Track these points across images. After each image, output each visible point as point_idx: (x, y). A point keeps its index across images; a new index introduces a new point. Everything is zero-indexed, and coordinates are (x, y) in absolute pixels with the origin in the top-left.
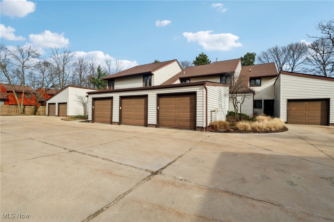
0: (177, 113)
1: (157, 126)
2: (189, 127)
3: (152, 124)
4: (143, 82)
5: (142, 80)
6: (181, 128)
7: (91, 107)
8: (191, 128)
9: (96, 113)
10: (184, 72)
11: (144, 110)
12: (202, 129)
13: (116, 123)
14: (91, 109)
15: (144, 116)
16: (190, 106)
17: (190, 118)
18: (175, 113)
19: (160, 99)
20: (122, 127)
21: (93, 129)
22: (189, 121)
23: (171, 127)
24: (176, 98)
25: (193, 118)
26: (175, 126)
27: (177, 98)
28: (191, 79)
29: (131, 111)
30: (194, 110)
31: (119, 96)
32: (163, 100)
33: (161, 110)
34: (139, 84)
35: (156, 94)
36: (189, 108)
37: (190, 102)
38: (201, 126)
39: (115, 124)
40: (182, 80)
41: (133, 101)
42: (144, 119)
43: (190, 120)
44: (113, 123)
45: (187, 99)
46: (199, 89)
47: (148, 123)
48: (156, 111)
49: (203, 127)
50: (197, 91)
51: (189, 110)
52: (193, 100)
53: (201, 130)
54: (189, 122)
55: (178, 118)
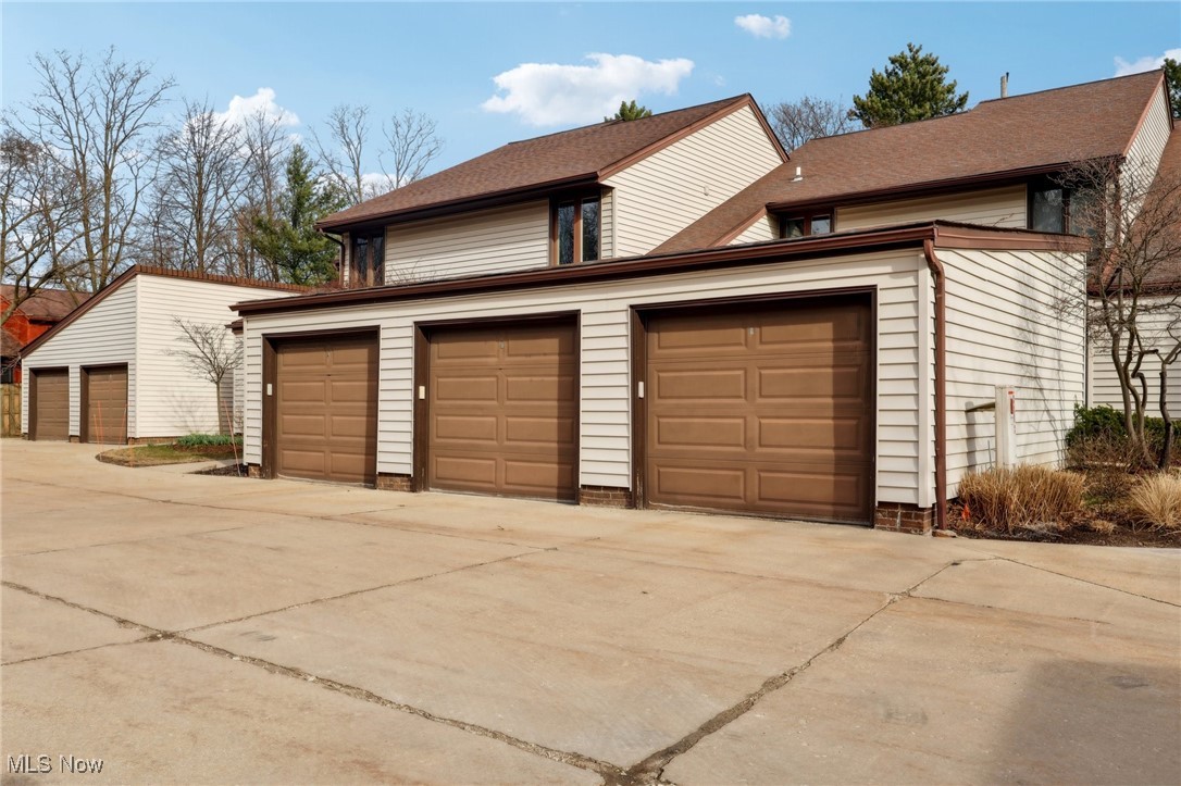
0: (754, 422)
1: (631, 499)
3: (606, 488)
4: (552, 236)
5: (542, 225)
6: (784, 510)
7: (259, 388)
8: (840, 508)
9: (285, 420)
10: (799, 171)
11: (555, 403)
12: (909, 516)
13: (398, 479)
14: (259, 397)
15: (554, 435)
16: (837, 379)
17: (835, 448)
18: (741, 421)
19: (653, 337)
20: (432, 503)
21: (271, 511)
22: (831, 468)
23: (718, 506)
24: (745, 327)
25: (857, 453)
26: (742, 502)
27: (751, 331)
28: (839, 210)
29: (481, 408)
30: (859, 400)
31: (410, 322)
32: (669, 343)
33: (656, 405)
34: (529, 248)
35: (624, 304)
36: (829, 389)
37: (837, 351)
38: (908, 498)
39: (389, 487)
40: (784, 216)
41: (495, 350)
42: (556, 458)
43: (839, 461)
44: (380, 481)
45: (818, 336)
46: (889, 269)
47: (584, 480)
48: (626, 406)
49: (914, 507)
50: (881, 282)
51: (830, 401)
52: (857, 339)
53: (902, 524)
54: (831, 478)
55: (759, 450)
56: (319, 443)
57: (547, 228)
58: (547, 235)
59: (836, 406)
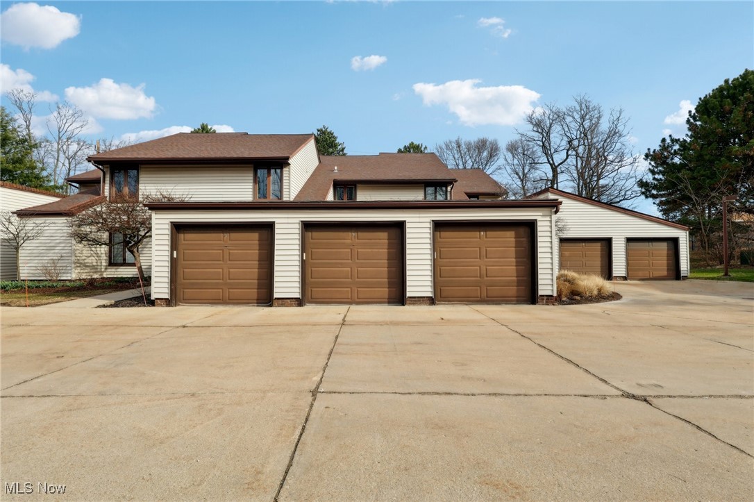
0: (484, 268)
2: (515, 298)
3: (418, 297)
6: (496, 301)
7: (168, 253)
12: (549, 300)
13: (289, 301)
14: (168, 259)
15: (386, 276)
16: (516, 252)
17: (517, 277)
22: (516, 284)
23: (469, 301)
24: (480, 231)
25: (525, 278)
26: (479, 299)
27: (482, 233)
29: (341, 264)
30: (525, 260)
34: (240, 189)
36: (514, 256)
37: (516, 241)
38: (548, 293)
41: (350, 237)
42: (387, 286)
43: (518, 282)
44: (275, 303)
46: (541, 214)
47: (409, 295)
49: (552, 296)
50: (539, 218)
51: (514, 260)
53: (546, 302)
54: (515, 288)
55: (486, 278)
56: (217, 284)
58: (252, 181)
59: (517, 262)
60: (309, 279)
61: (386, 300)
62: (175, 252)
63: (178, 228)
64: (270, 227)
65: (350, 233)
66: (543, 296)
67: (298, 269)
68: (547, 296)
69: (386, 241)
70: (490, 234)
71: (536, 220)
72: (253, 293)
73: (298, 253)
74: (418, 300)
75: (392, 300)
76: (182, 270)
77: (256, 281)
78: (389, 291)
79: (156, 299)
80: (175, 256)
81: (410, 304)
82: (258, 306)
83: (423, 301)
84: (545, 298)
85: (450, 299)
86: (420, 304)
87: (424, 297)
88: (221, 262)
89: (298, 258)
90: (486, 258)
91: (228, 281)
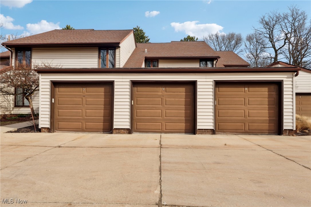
0: (247, 111)
2: (268, 131)
3: (205, 129)
4: (99, 57)
6: (255, 132)
7: (49, 100)
8: (270, 131)
10: (146, 50)
12: (291, 132)
13: (123, 130)
17: (269, 117)
22: (268, 122)
25: (274, 118)
26: (244, 131)
27: (246, 89)
28: (160, 60)
29: (155, 107)
30: (274, 106)
34: (91, 60)
35: (212, 80)
36: (267, 103)
37: (269, 95)
41: (161, 90)
42: (184, 122)
43: (270, 120)
49: (292, 130)
51: (267, 106)
53: (288, 134)
54: (268, 124)
55: (248, 118)
56: (78, 119)
57: (97, 55)
58: (97, 57)
59: (269, 108)
60: (135, 117)
61: (184, 131)
62: (53, 99)
63: (55, 84)
64: (111, 84)
65: (161, 88)
66: (286, 130)
67: (129, 110)
68: (289, 130)
69: (184, 93)
70: (251, 89)
71: (283, 80)
72: (101, 125)
73: (129, 100)
74: (204, 131)
75: (188, 131)
76: (57, 110)
77: (102, 118)
78: (186, 125)
79: (42, 128)
80: (53, 102)
81: (199, 133)
82: (103, 133)
83: (207, 132)
84: (288, 131)
85: (225, 131)
86: (206, 134)
87: (208, 129)
88: (81, 106)
89: (128, 104)
90: (249, 105)
91: (85, 117)
